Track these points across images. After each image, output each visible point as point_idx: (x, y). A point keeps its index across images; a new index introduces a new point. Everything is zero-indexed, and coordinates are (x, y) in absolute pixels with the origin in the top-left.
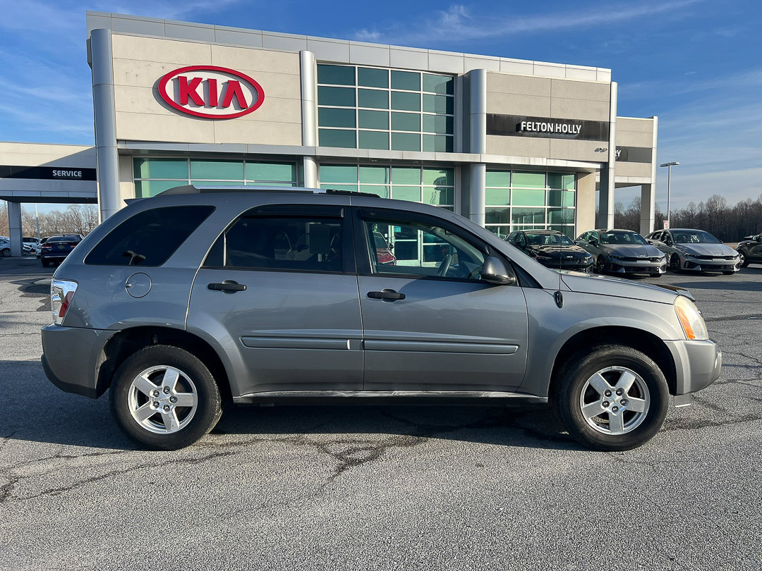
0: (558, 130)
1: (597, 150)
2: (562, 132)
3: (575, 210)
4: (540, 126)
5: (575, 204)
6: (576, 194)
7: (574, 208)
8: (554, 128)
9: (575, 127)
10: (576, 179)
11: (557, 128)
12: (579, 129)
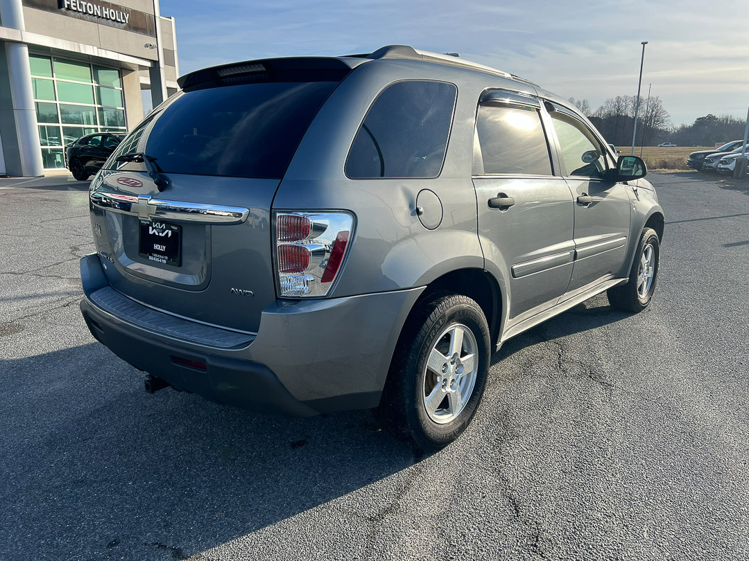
0: (106, 15)
1: (146, 46)
2: (110, 19)
3: (124, 112)
4: (86, 6)
5: (124, 104)
6: (123, 93)
7: (123, 109)
8: (102, 12)
9: (123, 15)
10: (121, 76)
11: (104, 12)
12: (127, 18)
